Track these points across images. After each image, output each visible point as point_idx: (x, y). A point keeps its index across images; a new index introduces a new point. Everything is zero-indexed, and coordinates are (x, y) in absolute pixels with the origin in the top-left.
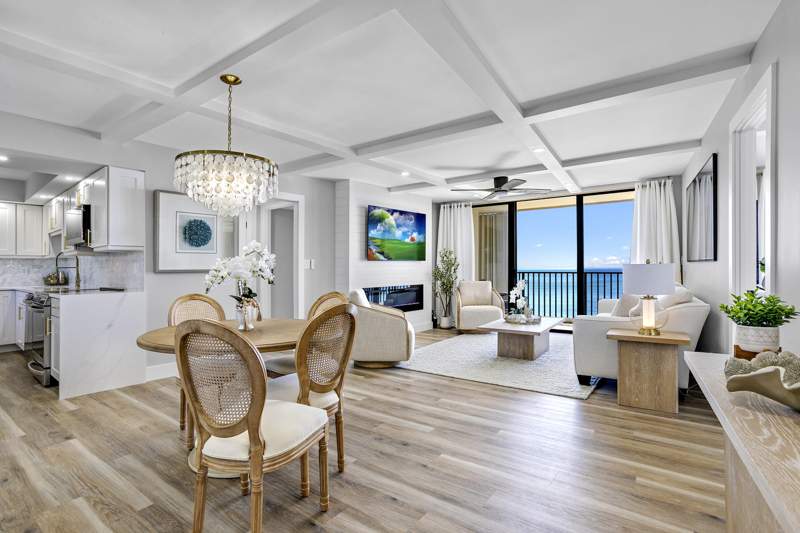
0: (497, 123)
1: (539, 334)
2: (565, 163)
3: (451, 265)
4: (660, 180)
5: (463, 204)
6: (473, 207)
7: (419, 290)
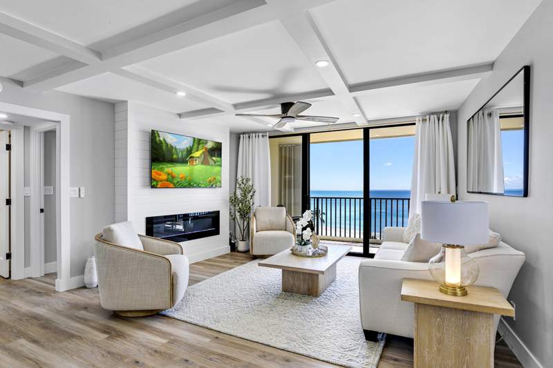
0: (262, 5)
1: (323, 273)
2: (352, 88)
3: (248, 191)
4: (439, 114)
5: (260, 134)
6: (270, 137)
7: (214, 217)
